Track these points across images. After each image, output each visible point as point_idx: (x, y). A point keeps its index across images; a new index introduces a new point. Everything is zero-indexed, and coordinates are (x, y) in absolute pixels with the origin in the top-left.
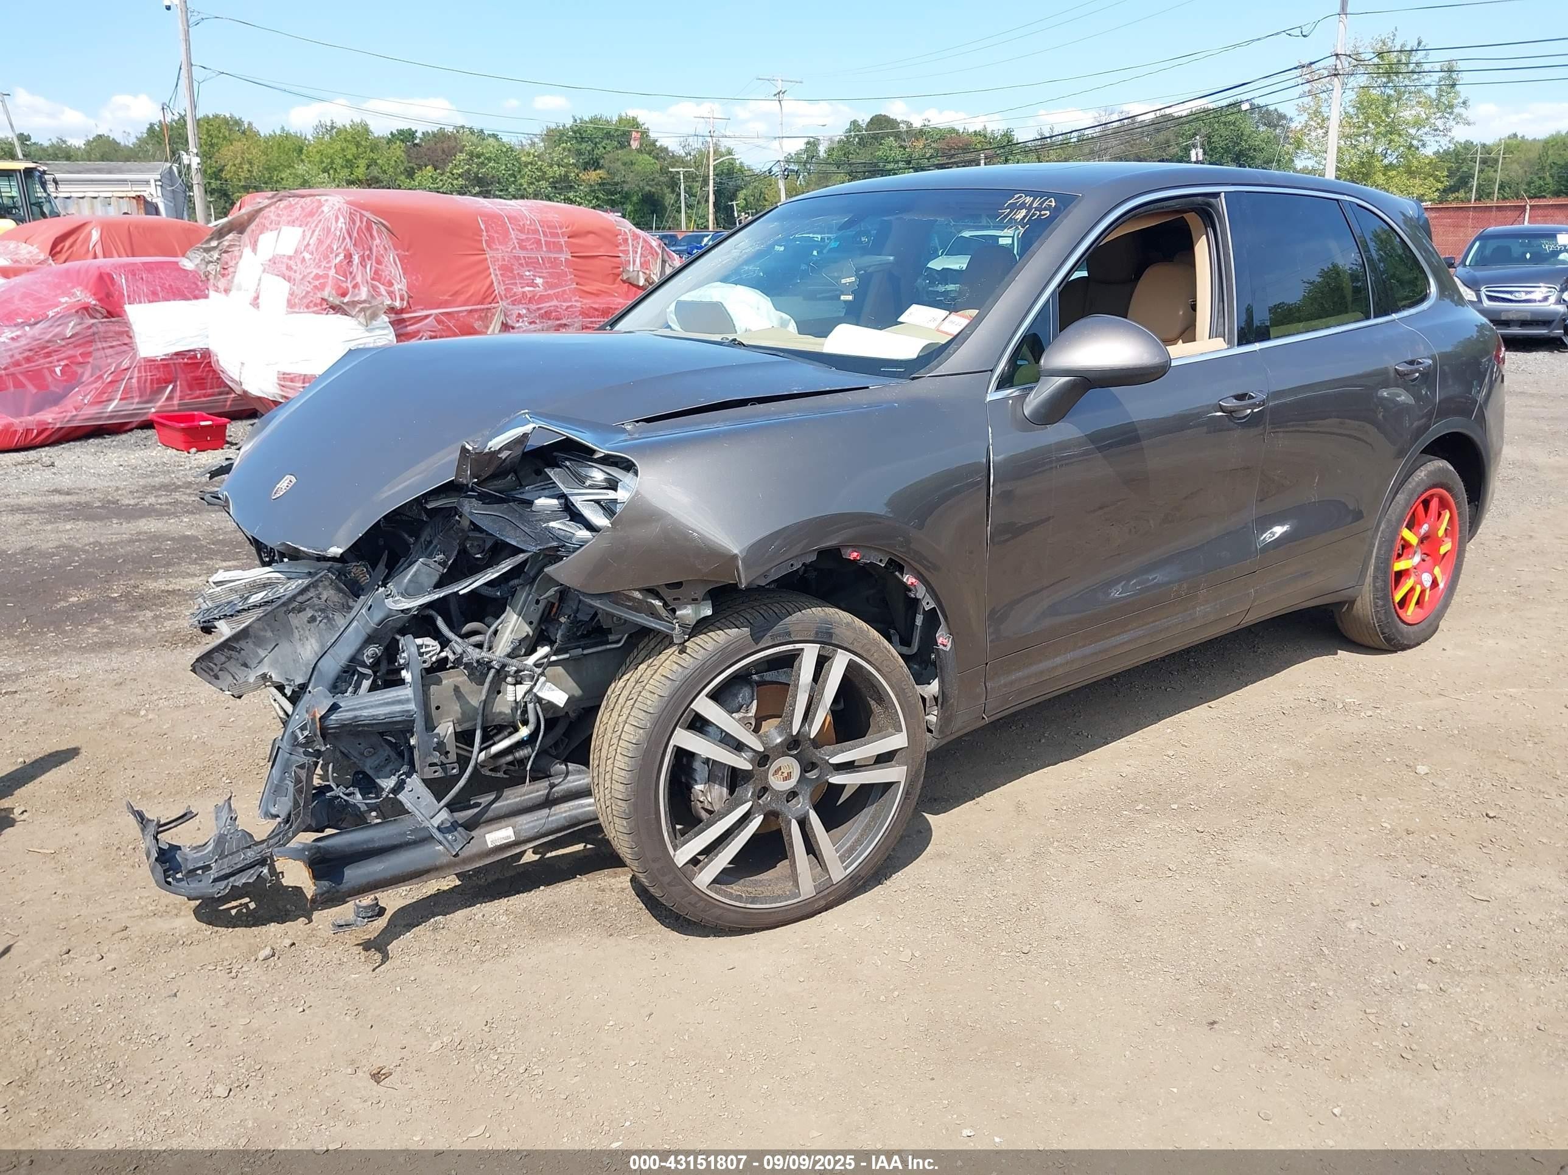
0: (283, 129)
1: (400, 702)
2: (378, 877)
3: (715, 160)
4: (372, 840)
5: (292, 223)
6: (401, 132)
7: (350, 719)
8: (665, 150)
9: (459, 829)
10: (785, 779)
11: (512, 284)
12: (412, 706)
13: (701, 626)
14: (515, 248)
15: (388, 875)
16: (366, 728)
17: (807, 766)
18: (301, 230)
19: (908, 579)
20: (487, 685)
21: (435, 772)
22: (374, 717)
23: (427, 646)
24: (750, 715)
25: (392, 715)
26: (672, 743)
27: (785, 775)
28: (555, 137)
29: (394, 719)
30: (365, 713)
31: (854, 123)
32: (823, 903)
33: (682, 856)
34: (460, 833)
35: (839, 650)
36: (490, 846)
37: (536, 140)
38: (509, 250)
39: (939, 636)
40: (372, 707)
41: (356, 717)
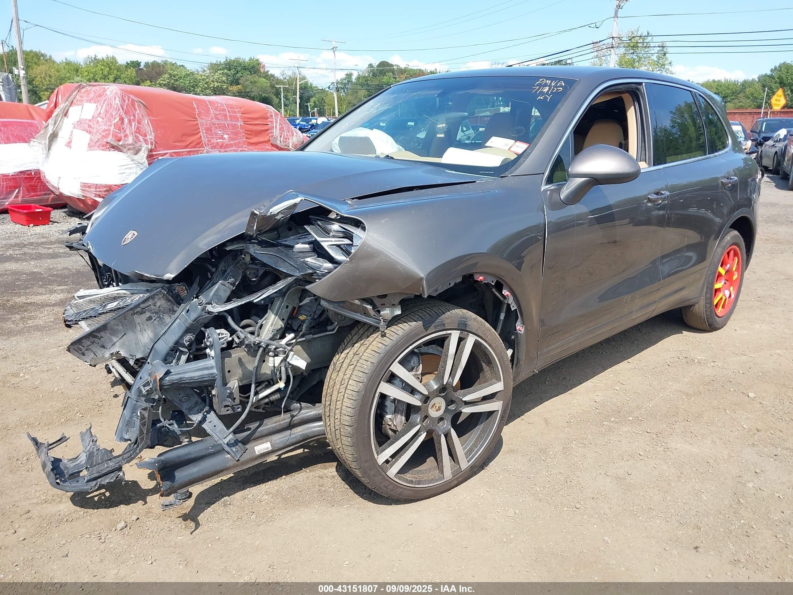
0: (66, 59)
1: (207, 368)
2: (195, 476)
3: (300, 81)
4: (190, 454)
5: (89, 101)
6: (132, 62)
7: (177, 380)
8: (273, 76)
9: (239, 444)
10: (437, 410)
11: (211, 138)
12: (215, 371)
13: (394, 321)
14: (213, 118)
15: (201, 474)
16: (187, 385)
17: (450, 402)
18: (95, 105)
19: (505, 292)
20: (258, 357)
21: (228, 410)
22: (192, 378)
23: (222, 334)
24: (419, 373)
25: (202, 376)
26: (378, 391)
27: (437, 408)
28: (214, 67)
29: (204, 379)
30: (187, 376)
31: (371, 65)
32: (456, 482)
33: (381, 459)
34: (240, 447)
35: (470, 334)
36: (257, 453)
37: (206, 69)
38: (210, 119)
39: (518, 326)
40: (190, 372)
41: (181, 378)
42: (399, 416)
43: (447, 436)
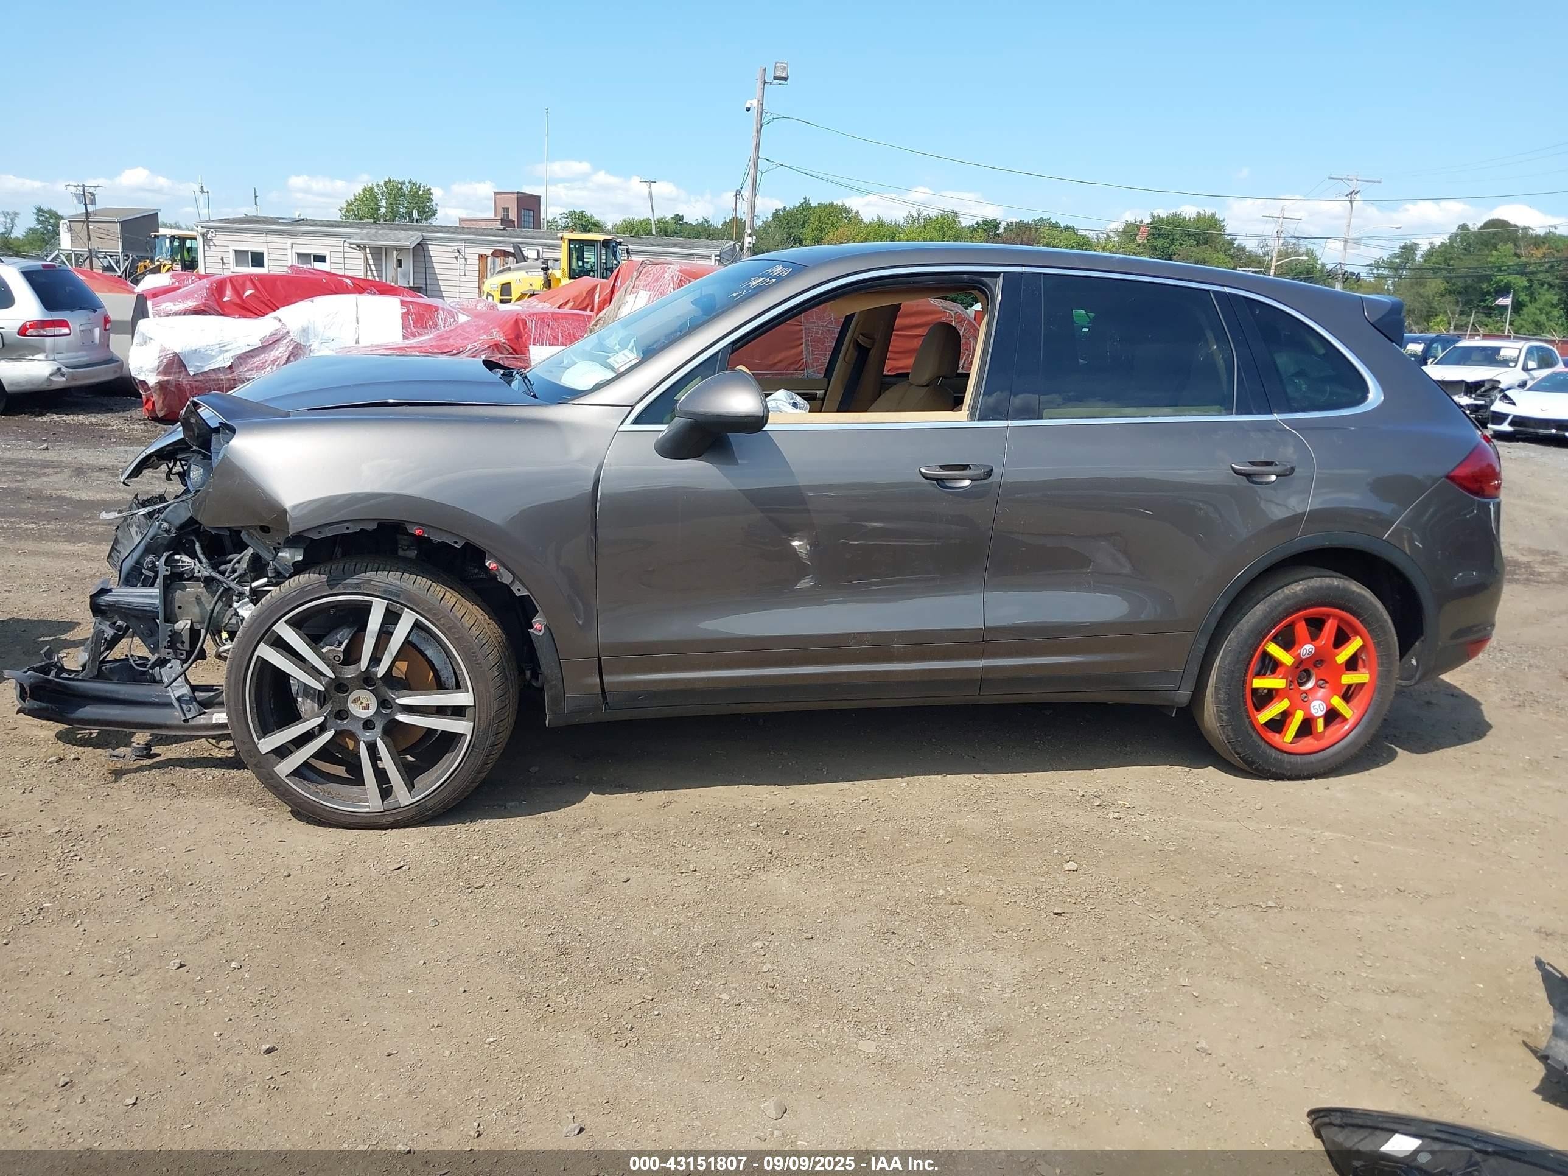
1: (151, 597)
3: (1277, 261)
4: (118, 692)
6: (986, 222)
7: (113, 601)
9: (194, 703)
10: (364, 708)
12: (157, 601)
15: (119, 719)
16: (127, 611)
17: (384, 703)
19: (490, 564)
20: (216, 598)
21: (169, 653)
22: (130, 604)
23: (183, 562)
24: (339, 649)
25: (143, 605)
26: (256, 653)
27: (364, 705)
29: (145, 608)
30: (127, 599)
32: (390, 819)
33: (266, 745)
34: (194, 707)
35: (406, 609)
36: (214, 722)
38: (825, 324)
39: (536, 622)
40: (131, 596)
41: (119, 601)
42: (309, 701)
43: (372, 748)
